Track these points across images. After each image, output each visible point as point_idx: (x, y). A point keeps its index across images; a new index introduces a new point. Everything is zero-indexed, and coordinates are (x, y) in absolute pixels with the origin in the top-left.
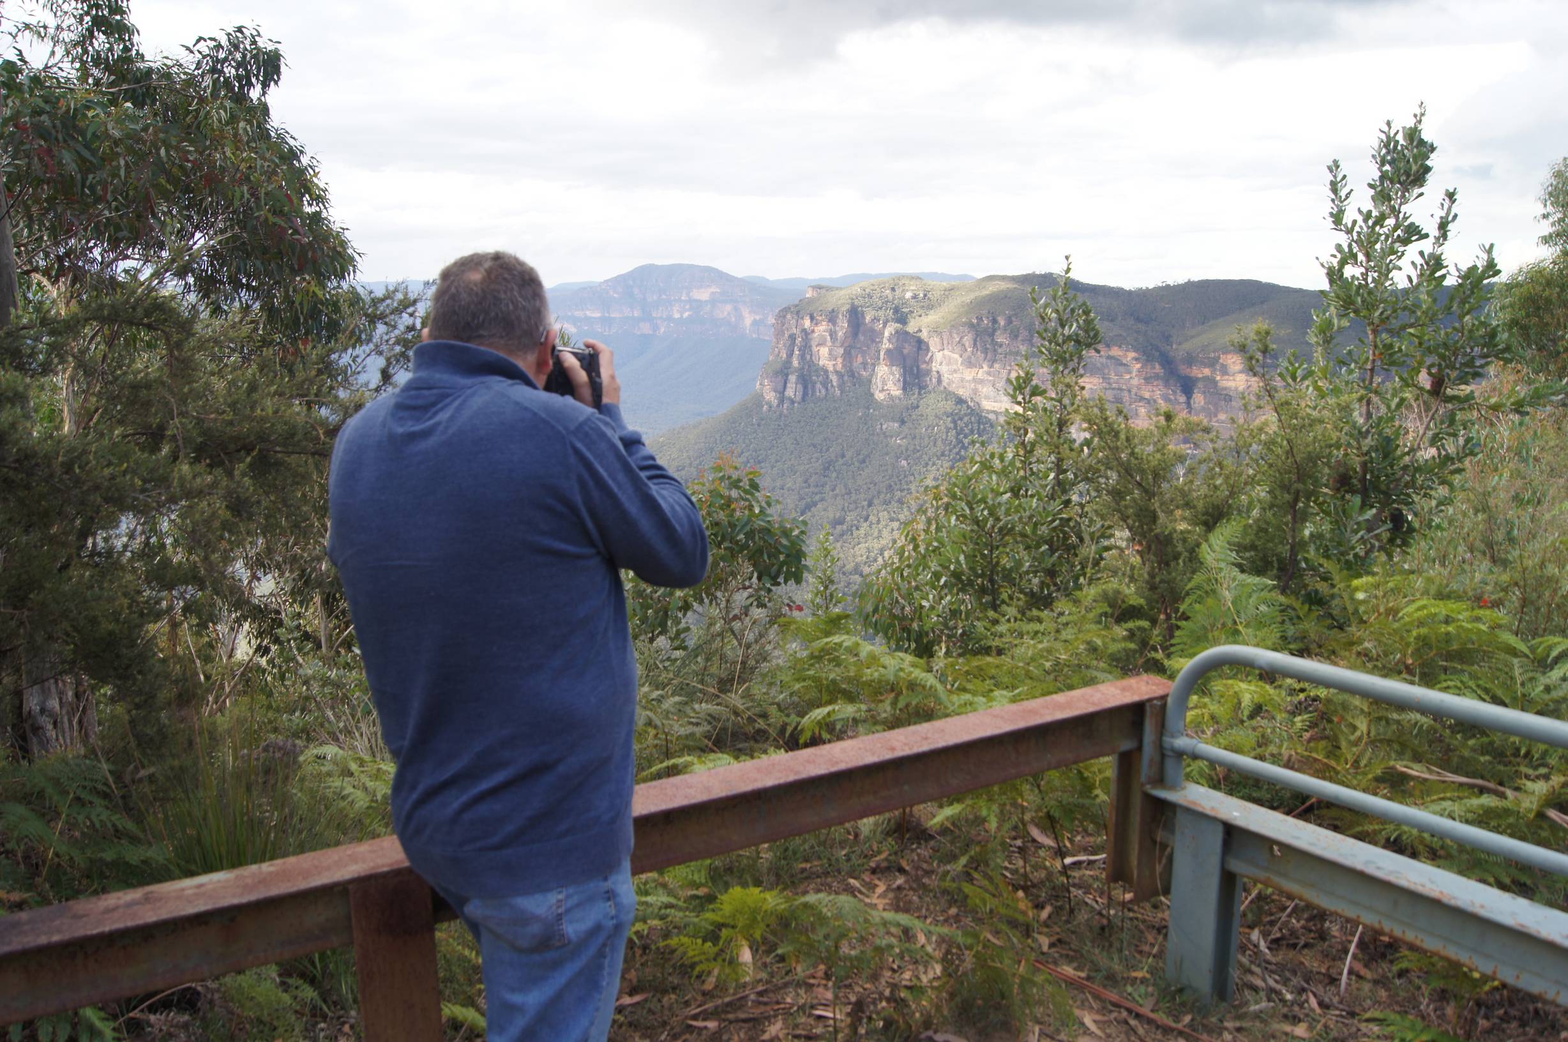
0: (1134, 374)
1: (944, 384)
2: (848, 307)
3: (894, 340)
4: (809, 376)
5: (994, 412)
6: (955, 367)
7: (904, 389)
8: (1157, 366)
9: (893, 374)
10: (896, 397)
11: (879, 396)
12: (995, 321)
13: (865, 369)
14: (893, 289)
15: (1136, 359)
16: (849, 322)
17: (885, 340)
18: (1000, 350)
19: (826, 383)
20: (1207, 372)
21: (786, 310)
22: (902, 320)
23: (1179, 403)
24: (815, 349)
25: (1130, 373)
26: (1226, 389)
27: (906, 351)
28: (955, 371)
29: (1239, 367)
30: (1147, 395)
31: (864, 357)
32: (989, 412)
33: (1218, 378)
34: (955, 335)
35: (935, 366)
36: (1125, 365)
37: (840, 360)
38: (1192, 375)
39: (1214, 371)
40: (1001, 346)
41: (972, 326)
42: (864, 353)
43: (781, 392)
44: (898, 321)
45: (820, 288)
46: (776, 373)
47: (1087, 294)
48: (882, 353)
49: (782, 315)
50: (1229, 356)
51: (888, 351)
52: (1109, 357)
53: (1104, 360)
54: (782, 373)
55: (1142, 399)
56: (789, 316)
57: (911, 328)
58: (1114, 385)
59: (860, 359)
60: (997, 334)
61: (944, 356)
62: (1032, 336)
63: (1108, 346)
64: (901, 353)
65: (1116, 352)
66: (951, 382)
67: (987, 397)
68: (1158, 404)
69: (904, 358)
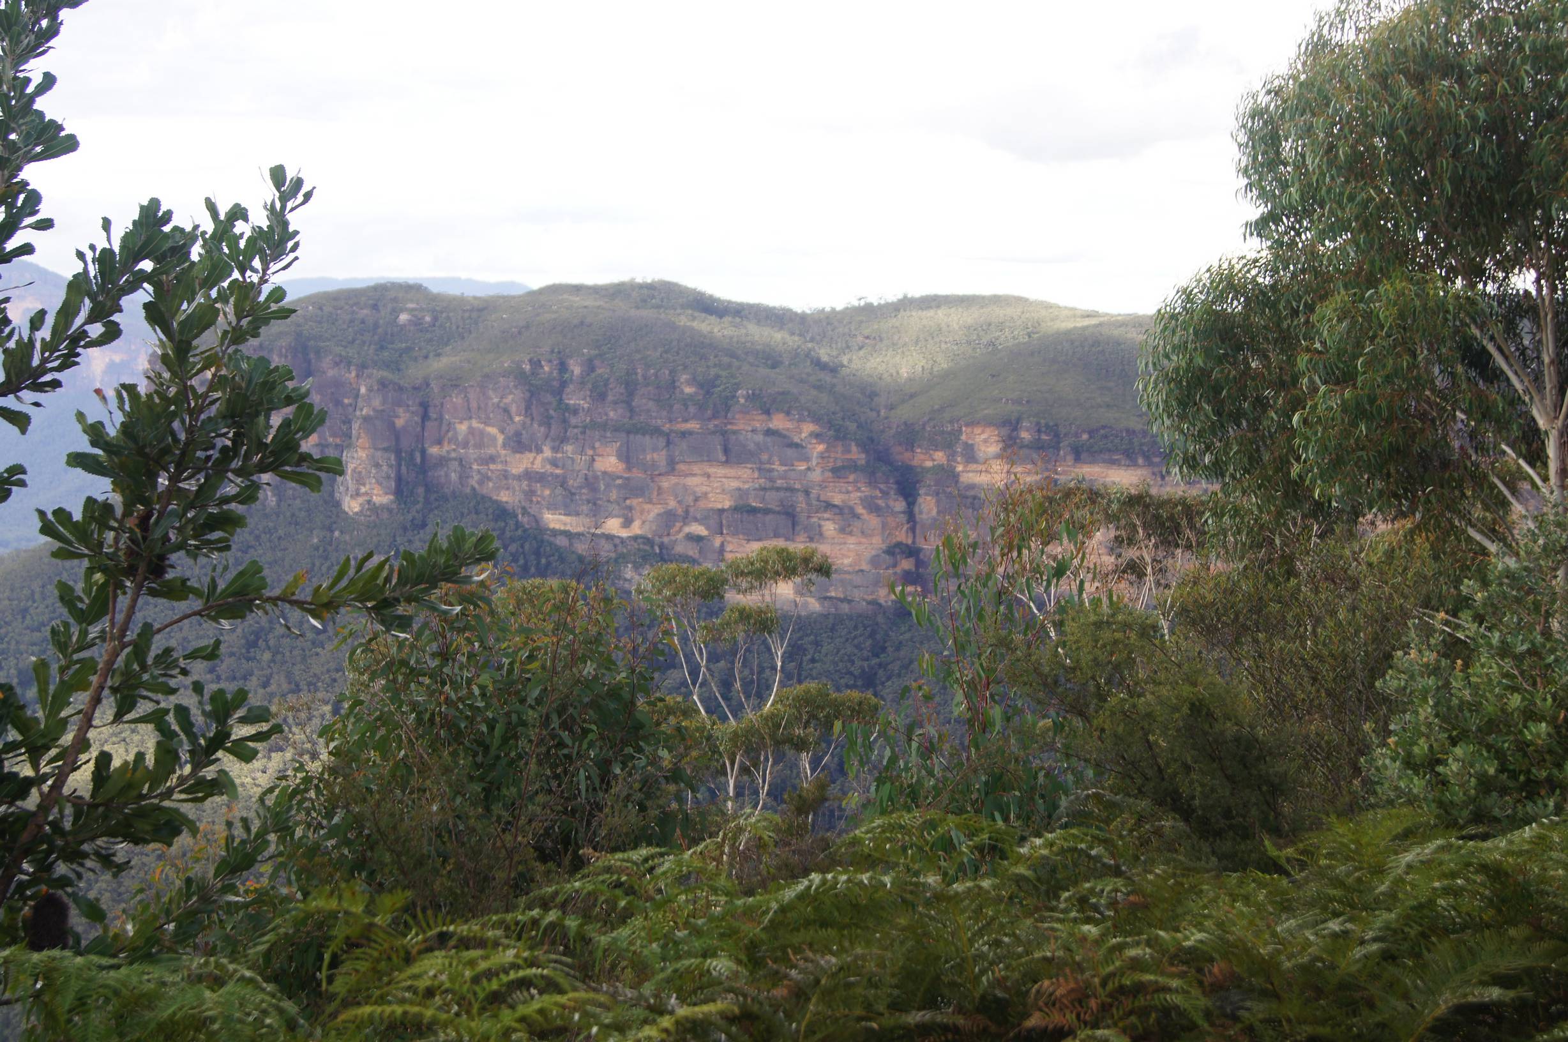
0: (814, 462)
1: (473, 482)
3: (378, 402)
5: (567, 534)
6: (491, 451)
7: (398, 492)
8: (854, 448)
9: (377, 465)
10: (383, 507)
11: (352, 506)
12: (563, 367)
14: (375, 307)
15: (817, 436)
17: (361, 403)
18: (573, 421)
20: (940, 456)
22: (393, 363)
23: (894, 514)
25: (807, 459)
26: (972, 487)
27: (400, 423)
28: (492, 459)
29: (993, 449)
30: (837, 499)
32: (555, 533)
33: (960, 468)
34: (491, 393)
35: (454, 450)
36: (797, 446)
38: (915, 463)
39: (952, 456)
40: (575, 411)
41: (521, 376)
44: (385, 365)
47: (727, 319)
48: (356, 425)
50: (977, 430)
51: (367, 422)
52: (769, 432)
53: (759, 438)
55: (829, 506)
57: (412, 376)
58: (779, 483)
60: (568, 390)
61: (471, 430)
62: (631, 394)
63: (767, 412)
64: (392, 425)
65: (779, 422)
66: (485, 479)
67: (553, 507)
68: (857, 516)
69: (396, 434)
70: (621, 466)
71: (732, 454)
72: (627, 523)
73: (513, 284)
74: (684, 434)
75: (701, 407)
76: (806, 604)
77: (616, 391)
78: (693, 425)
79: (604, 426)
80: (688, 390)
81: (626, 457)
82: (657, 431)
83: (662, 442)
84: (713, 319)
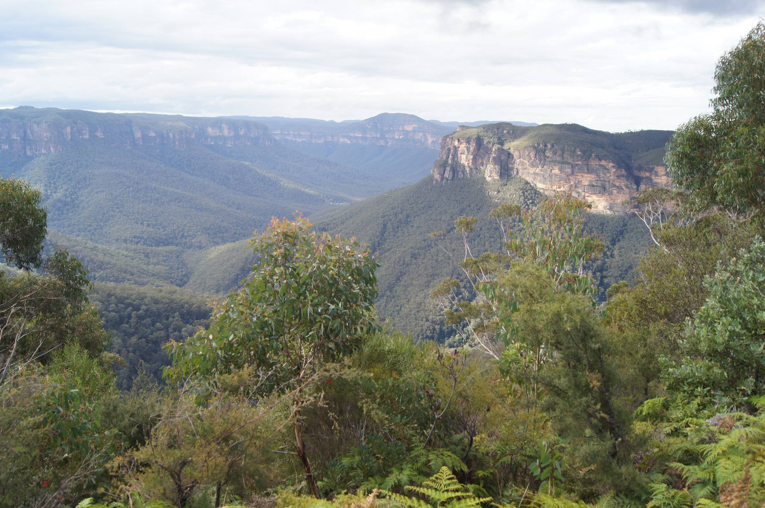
0: (612, 174)
1: (520, 174)
2: (476, 136)
3: (497, 153)
4: (456, 168)
5: (543, 189)
6: (525, 167)
7: (500, 176)
8: (623, 170)
9: (496, 169)
10: (496, 180)
11: (488, 179)
12: (546, 146)
13: (482, 165)
14: (498, 129)
15: (613, 167)
16: (476, 143)
17: (493, 153)
18: (547, 160)
19: (464, 171)
20: (648, 174)
21: (447, 136)
22: (502, 144)
23: (633, 189)
24: (459, 155)
25: (610, 173)
26: (656, 183)
27: (502, 158)
28: (525, 169)
29: (663, 173)
30: (617, 184)
31: (482, 160)
32: (540, 189)
33: (653, 178)
34: (526, 152)
35: (516, 166)
36: (607, 169)
37: (471, 161)
38: (641, 176)
39: (651, 174)
40: (548, 157)
41: (534, 148)
42: (482, 159)
43: (442, 175)
44: (500, 144)
45: (464, 127)
46: (441, 166)
47: (591, 135)
48: (491, 159)
49: (445, 139)
50: (659, 167)
51: (494, 158)
52: (600, 165)
53: (597, 167)
54: (444, 165)
55: (615, 186)
56: (448, 139)
57: (506, 147)
58: (602, 179)
59: (480, 161)
60: (546, 152)
61: (520, 161)
62: (563, 153)
63: (600, 160)
64: (500, 159)
65: (603, 163)
66: (523, 173)
67: (540, 182)
68: (623, 189)
69: (501, 161)
70: (559, 172)
71: (590, 171)
72: (560, 188)
73: (535, 123)
74: (576, 165)
75: (582, 158)
76: (606, 212)
77: (559, 152)
78: (580, 163)
79: (555, 162)
80: (579, 153)
81: (561, 170)
82: (569, 163)
83: (571, 166)
84: (587, 134)
